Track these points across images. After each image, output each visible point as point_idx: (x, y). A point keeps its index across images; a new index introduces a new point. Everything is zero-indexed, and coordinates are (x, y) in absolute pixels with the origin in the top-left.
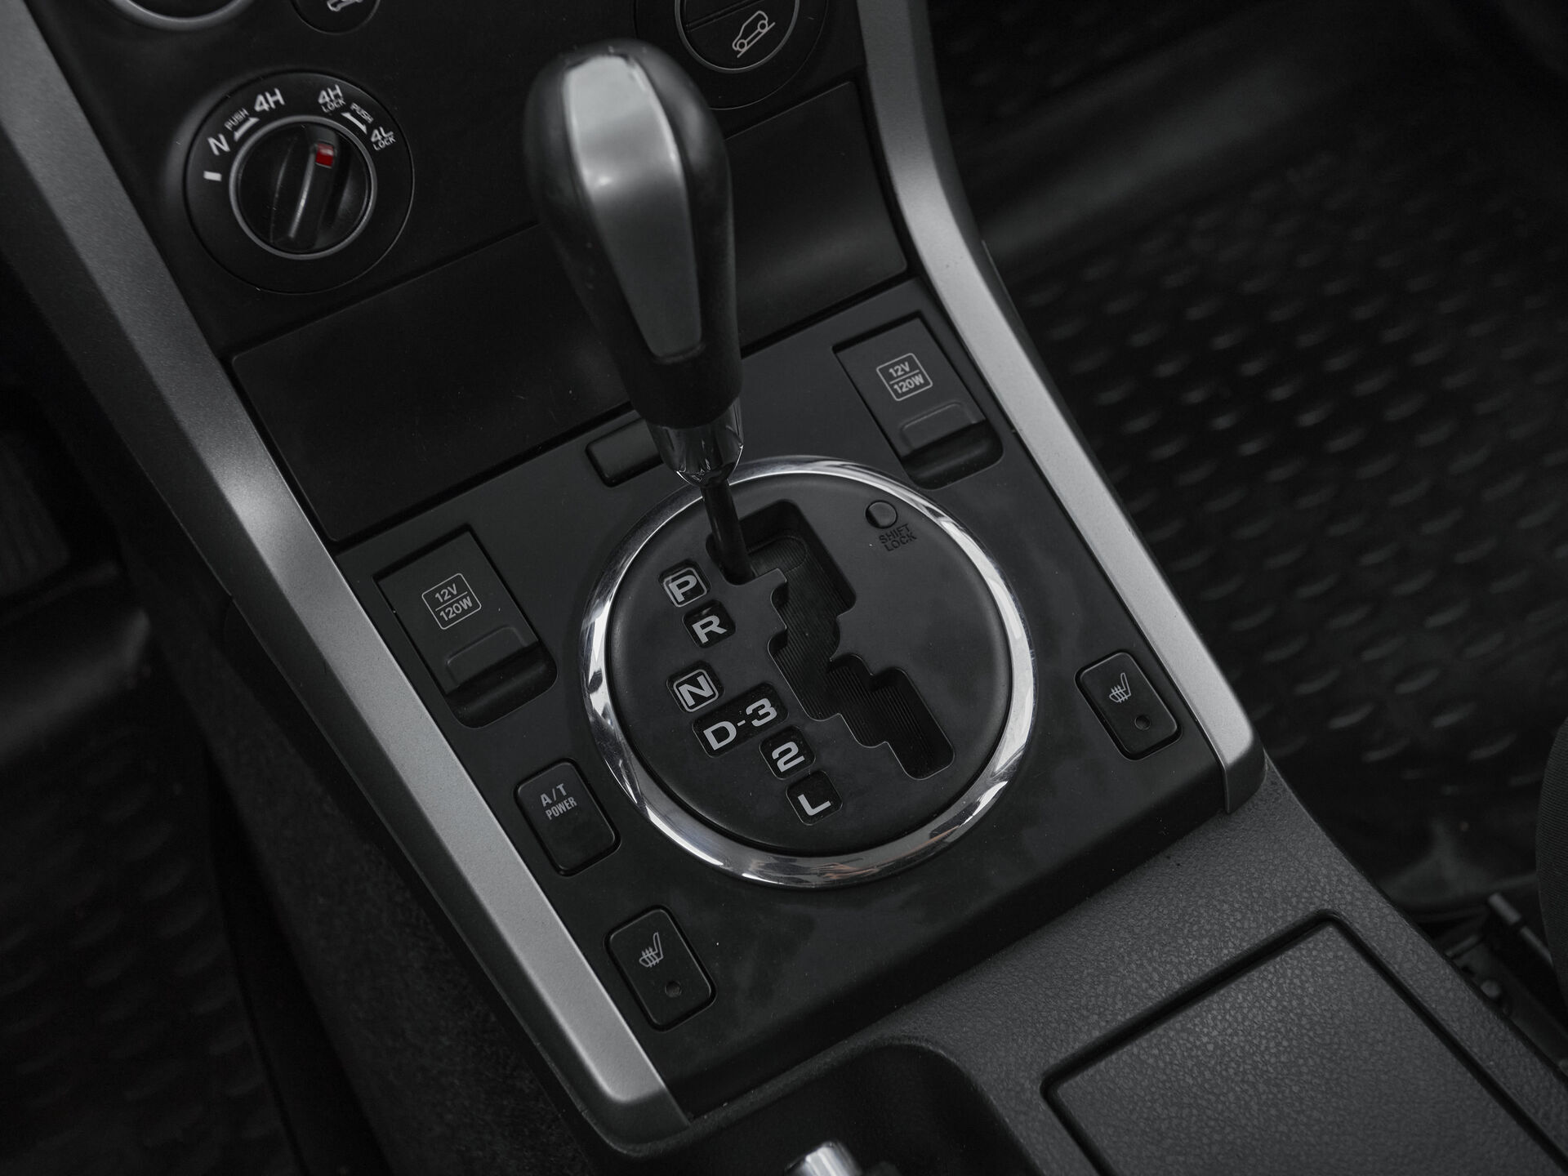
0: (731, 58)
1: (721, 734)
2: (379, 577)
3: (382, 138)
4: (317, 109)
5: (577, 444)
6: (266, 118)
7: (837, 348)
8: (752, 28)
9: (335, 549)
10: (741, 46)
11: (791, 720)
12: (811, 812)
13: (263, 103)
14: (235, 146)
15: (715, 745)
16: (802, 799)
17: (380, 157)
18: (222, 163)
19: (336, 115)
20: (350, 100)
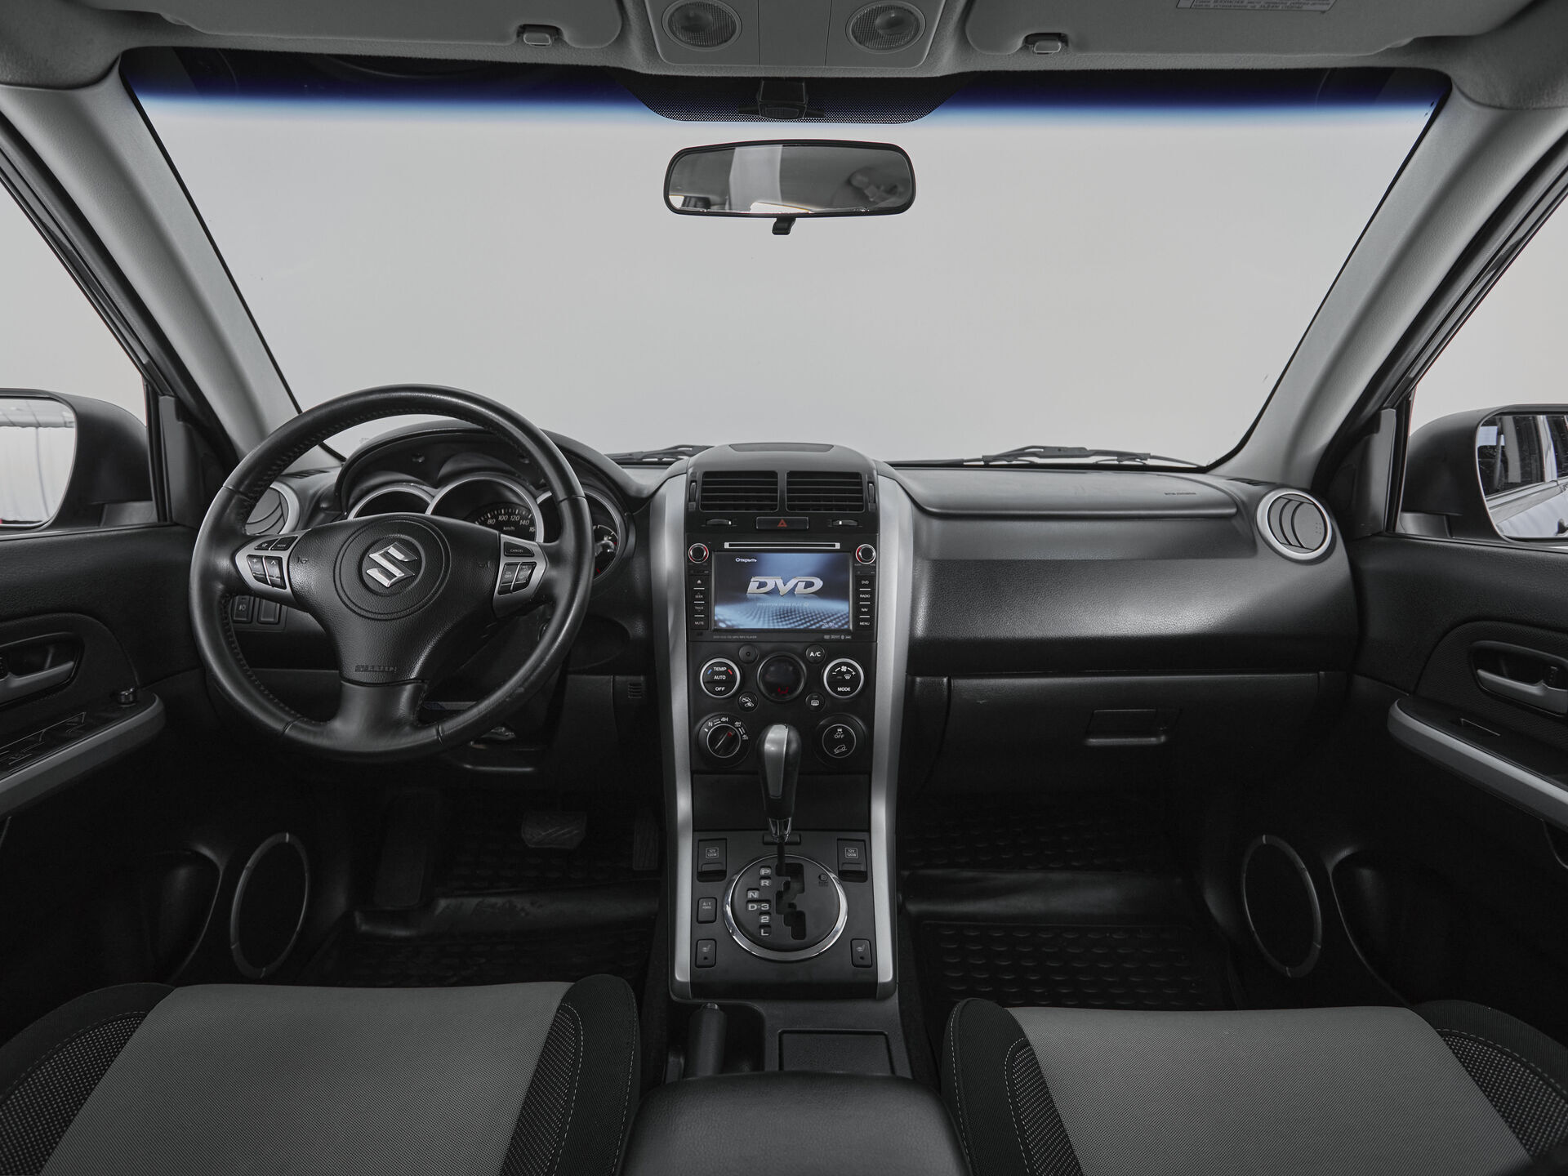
0: (833, 753)
1: (752, 907)
2: (700, 841)
3: (745, 737)
4: (734, 725)
5: (762, 832)
6: (722, 722)
7: (838, 840)
8: (841, 748)
9: (694, 831)
10: (836, 751)
11: (770, 911)
12: (763, 934)
13: (723, 719)
14: (714, 726)
15: (750, 909)
16: (762, 931)
17: (743, 741)
18: (710, 728)
19: (737, 728)
20: (742, 726)
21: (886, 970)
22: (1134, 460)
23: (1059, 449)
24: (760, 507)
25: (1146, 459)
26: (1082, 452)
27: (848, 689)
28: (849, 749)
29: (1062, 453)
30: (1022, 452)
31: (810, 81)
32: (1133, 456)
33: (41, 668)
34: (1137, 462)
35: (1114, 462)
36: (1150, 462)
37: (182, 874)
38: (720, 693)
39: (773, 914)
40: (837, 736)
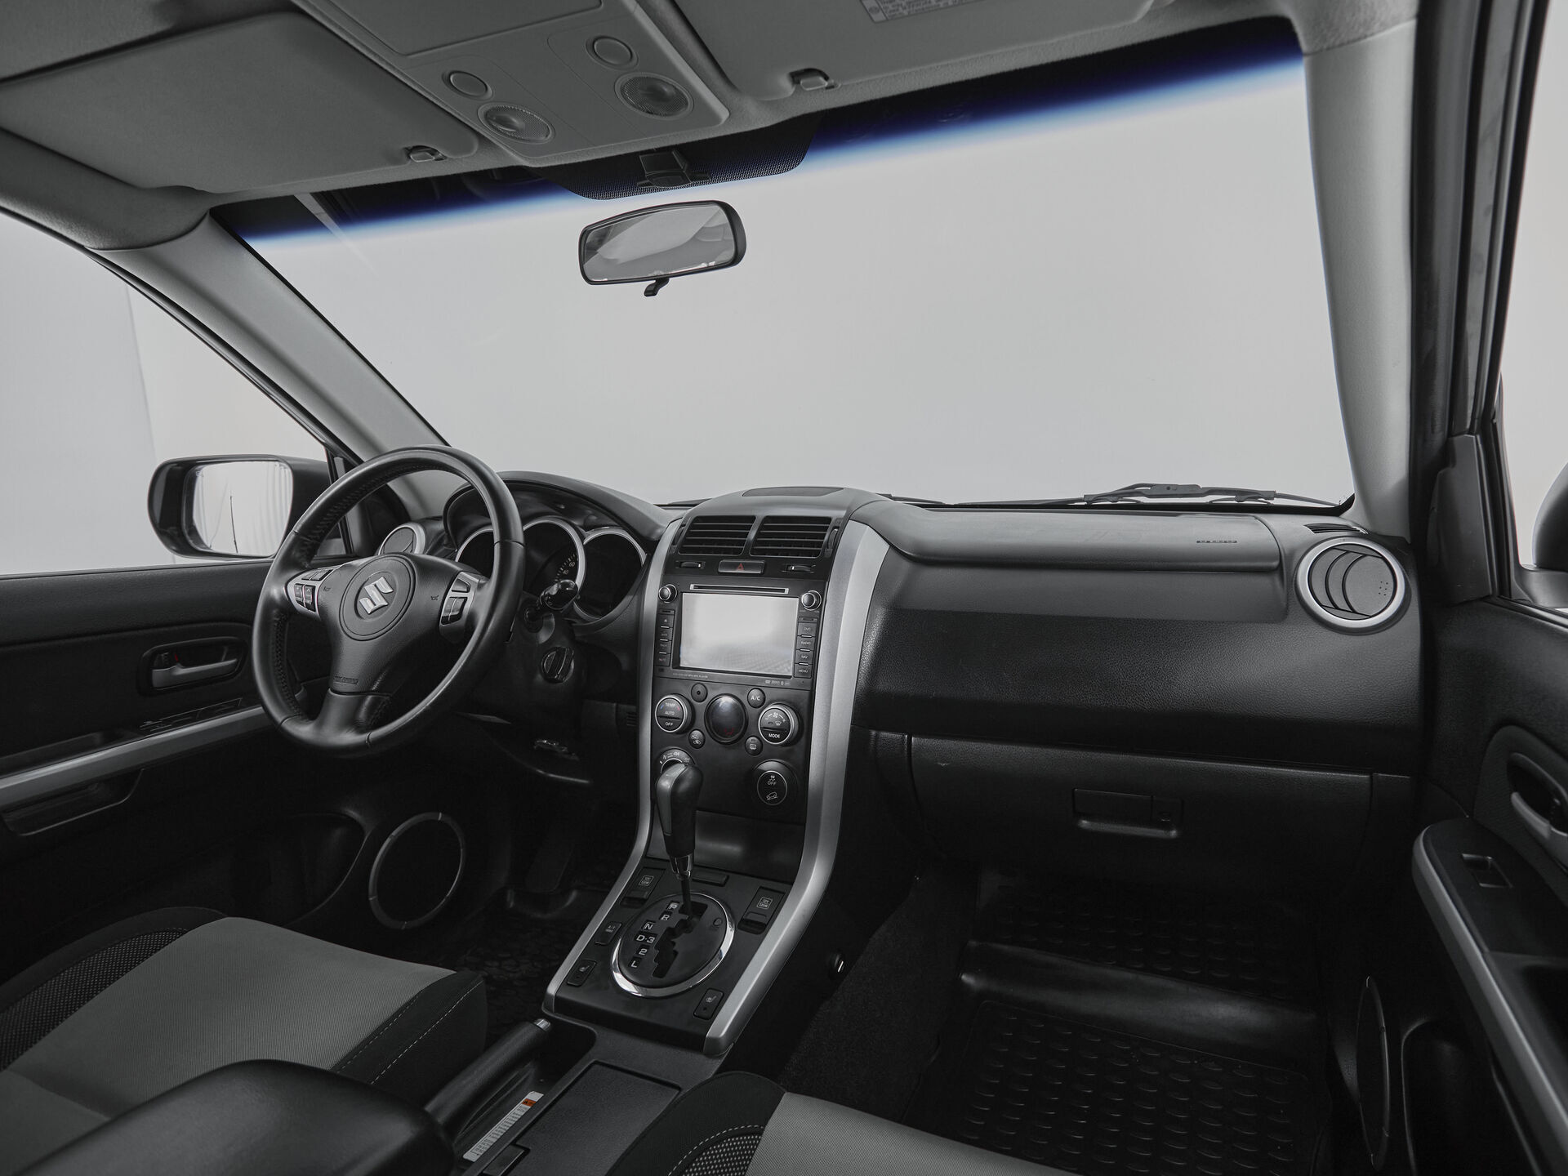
0: (766, 799)
1: (640, 938)
2: (644, 867)
6: (675, 756)
7: (761, 887)
8: (772, 795)
9: (644, 857)
11: (651, 945)
12: (633, 966)
14: (667, 759)
16: (634, 962)
18: (664, 761)
21: (723, 1024)
22: (1255, 499)
23: (1168, 487)
24: (727, 551)
25: (1272, 499)
26: (1194, 491)
27: (778, 736)
28: (780, 796)
29: (1169, 492)
30: (1131, 490)
31: (680, 148)
32: (1254, 495)
33: (220, 661)
34: (1261, 502)
35: (1231, 500)
36: (1276, 502)
37: (338, 833)
38: (668, 728)
39: (651, 949)
40: (770, 783)
